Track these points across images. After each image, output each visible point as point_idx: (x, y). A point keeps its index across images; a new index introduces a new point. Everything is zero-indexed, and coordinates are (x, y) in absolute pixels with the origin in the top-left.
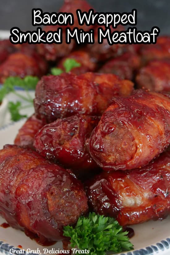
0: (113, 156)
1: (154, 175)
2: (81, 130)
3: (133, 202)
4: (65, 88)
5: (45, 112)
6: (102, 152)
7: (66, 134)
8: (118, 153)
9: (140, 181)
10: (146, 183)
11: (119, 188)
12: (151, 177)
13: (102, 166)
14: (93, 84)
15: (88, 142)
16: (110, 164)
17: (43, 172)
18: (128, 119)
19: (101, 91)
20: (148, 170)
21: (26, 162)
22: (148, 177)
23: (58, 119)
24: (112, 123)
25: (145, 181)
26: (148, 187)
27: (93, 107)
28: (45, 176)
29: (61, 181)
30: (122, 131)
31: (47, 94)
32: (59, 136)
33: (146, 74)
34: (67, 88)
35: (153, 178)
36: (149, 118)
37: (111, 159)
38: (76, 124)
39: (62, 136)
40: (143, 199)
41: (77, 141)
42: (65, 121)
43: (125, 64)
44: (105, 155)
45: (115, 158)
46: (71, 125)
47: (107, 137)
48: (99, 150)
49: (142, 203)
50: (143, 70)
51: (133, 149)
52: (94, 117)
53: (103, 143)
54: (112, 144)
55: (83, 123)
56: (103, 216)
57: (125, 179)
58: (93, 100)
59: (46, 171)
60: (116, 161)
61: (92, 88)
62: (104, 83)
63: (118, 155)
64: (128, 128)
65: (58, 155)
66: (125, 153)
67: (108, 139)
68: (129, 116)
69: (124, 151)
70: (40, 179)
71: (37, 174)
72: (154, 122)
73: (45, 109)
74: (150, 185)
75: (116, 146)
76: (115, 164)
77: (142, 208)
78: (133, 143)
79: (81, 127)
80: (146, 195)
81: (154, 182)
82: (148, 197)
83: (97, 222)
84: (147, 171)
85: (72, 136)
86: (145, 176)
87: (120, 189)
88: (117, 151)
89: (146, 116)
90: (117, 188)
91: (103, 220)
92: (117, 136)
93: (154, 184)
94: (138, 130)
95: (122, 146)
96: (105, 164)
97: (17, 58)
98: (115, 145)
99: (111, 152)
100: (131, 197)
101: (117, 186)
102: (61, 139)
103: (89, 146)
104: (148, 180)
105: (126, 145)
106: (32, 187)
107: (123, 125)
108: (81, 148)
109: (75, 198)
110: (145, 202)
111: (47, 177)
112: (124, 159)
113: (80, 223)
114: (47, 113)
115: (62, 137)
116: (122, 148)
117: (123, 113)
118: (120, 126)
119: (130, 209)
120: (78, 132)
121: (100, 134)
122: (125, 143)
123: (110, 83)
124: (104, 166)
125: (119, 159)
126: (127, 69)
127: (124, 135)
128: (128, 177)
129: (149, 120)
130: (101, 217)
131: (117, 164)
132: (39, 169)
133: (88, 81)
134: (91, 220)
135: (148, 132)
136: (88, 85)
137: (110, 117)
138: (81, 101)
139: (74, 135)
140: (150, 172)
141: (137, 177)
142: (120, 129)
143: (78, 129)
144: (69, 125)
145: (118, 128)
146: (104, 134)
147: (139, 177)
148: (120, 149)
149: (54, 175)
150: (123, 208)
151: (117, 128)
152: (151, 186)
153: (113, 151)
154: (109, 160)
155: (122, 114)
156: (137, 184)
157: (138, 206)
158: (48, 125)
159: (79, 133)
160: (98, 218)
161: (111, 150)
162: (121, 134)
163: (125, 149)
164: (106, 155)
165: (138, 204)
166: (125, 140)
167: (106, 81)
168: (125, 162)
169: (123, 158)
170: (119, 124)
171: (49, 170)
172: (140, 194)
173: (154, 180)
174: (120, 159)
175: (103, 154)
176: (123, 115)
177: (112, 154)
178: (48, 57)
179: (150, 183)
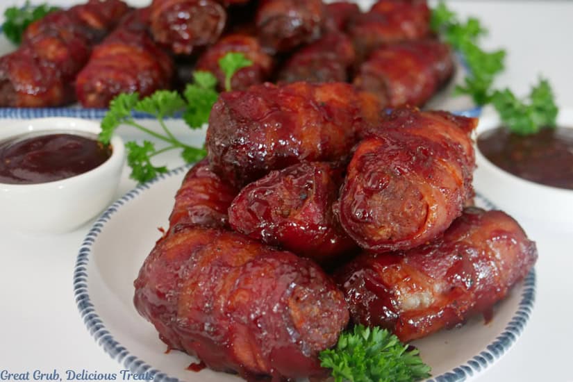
0: (389, 227)
1: (448, 254)
2: (319, 188)
3: (419, 302)
4: (269, 113)
5: (237, 159)
6: (368, 223)
7: (293, 198)
8: (397, 223)
9: (427, 265)
10: (436, 268)
11: (394, 281)
12: (444, 257)
13: (366, 246)
14: (316, 104)
15: (336, 207)
16: (381, 242)
17: (272, 264)
18: (408, 163)
19: (330, 114)
20: (437, 246)
21: (234, 252)
22: (439, 258)
23: (272, 172)
24: (383, 173)
25: (436, 264)
26: (441, 274)
27: (323, 145)
28: (278, 270)
29: (309, 277)
30: (401, 184)
31: (239, 128)
32: (281, 202)
33: (371, 74)
34: (273, 113)
35: (447, 258)
36: (439, 160)
37: (383, 233)
38: (309, 178)
39: (287, 202)
40: (433, 294)
41: (313, 208)
42: (287, 174)
43: (331, 56)
44: (373, 227)
45: (392, 230)
46: (299, 181)
47: (375, 197)
48: (363, 221)
49: (433, 302)
50: (366, 67)
51: (423, 213)
52: (334, 163)
53: (369, 208)
54: (385, 209)
55: (320, 175)
56: (378, 327)
57: (402, 265)
58: (321, 132)
59: (278, 264)
60: (393, 235)
61: (315, 111)
62: (332, 101)
63: (397, 225)
64: (409, 179)
65: (281, 235)
66: (410, 221)
67: (378, 201)
68: (409, 158)
69: (409, 217)
70: (272, 277)
71: (263, 269)
72: (447, 166)
73: (237, 154)
74: (443, 272)
75: (393, 212)
76: (390, 241)
77: (434, 309)
78: (422, 203)
79: (318, 183)
80: (438, 287)
81: (448, 265)
82: (441, 290)
83: (370, 338)
84: (435, 248)
85: (304, 201)
86: (434, 257)
87: (396, 283)
88: (395, 219)
89: (434, 156)
90: (391, 281)
91: (379, 335)
92: (394, 193)
93: (450, 269)
94: (428, 182)
95: (406, 210)
96: (372, 242)
97: (112, 51)
98: (391, 210)
99: (384, 222)
100: (415, 293)
101: (391, 278)
102: (284, 207)
103: (340, 215)
104: (439, 262)
105: (411, 207)
106: (260, 291)
107: (400, 175)
108: (320, 218)
109: (333, 302)
110: (437, 298)
111: (282, 273)
112: (407, 232)
113: (343, 344)
114: (240, 162)
115: (285, 203)
116: (404, 213)
117: (398, 154)
118: (395, 176)
119: (414, 314)
120: (314, 193)
121: (362, 192)
122: (409, 204)
123: (342, 100)
124: (371, 246)
125: (399, 233)
126: (337, 66)
127: (405, 191)
128: (406, 260)
129: (439, 163)
130: (376, 329)
131: (394, 239)
132: (265, 261)
133: (304, 99)
134: (361, 336)
135: (443, 183)
136: (308, 107)
137: (376, 162)
138: (300, 137)
139: (307, 198)
140: (440, 249)
141: (421, 259)
142: (396, 182)
143: (314, 187)
144: (295, 181)
145: (393, 179)
146: (369, 193)
147: (425, 260)
148: (400, 215)
149: (294, 268)
150: (403, 313)
151: (391, 182)
152: (445, 273)
153: (389, 218)
154: (380, 236)
155: (395, 157)
156: (422, 271)
157: (427, 306)
158: (254, 183)
159: (317, 195)
160: (371, 331)
161: (385, 218)
162: (399, 189)
163: (410, 215)
164: (376, 227)
165: (425, 304)
166: (409, 201)
167: (334, 96)
168: (410, 236)
169: (406, 230)
170: (393, 173)
171: (283, 261)
172: (429, 287)
173: (448, 262)
174: (401, 232)
175: (369, 226)
176: (398, 158)
177: (386, 226)
178: (178, 47)
179: (442, 267)
